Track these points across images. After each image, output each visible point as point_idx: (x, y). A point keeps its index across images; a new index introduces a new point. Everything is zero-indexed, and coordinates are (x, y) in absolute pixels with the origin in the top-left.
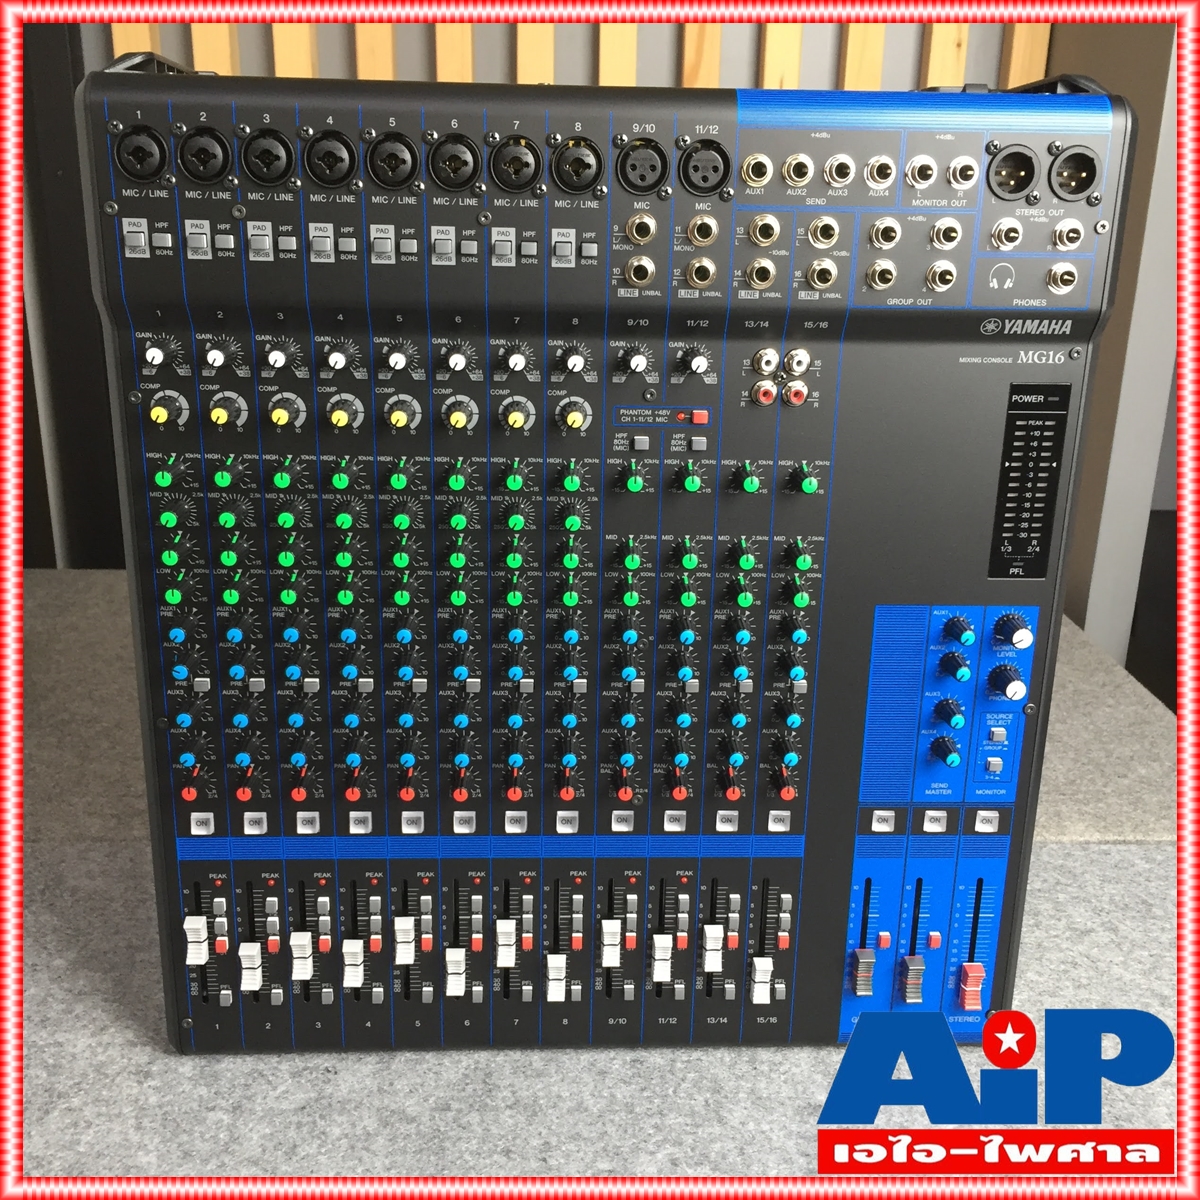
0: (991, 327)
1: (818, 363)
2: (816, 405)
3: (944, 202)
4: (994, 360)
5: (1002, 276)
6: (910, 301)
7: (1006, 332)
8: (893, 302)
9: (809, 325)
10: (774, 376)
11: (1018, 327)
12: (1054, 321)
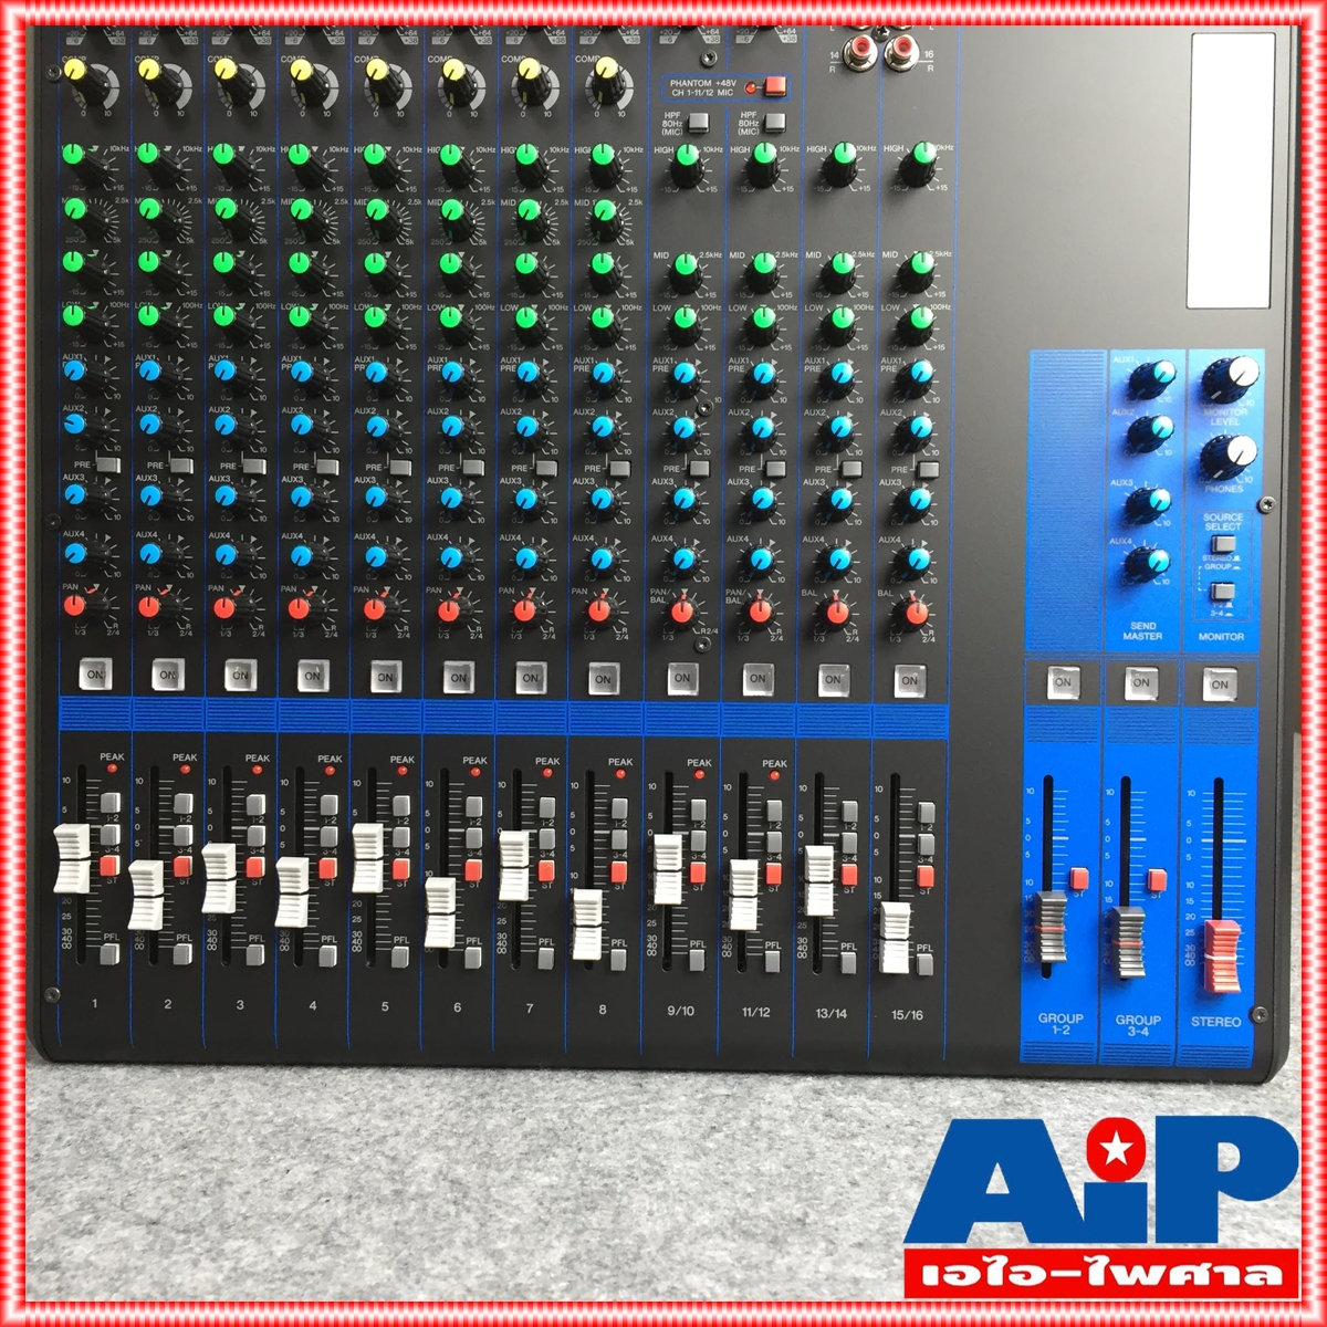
2: (930, 69)
10: (871, 31)
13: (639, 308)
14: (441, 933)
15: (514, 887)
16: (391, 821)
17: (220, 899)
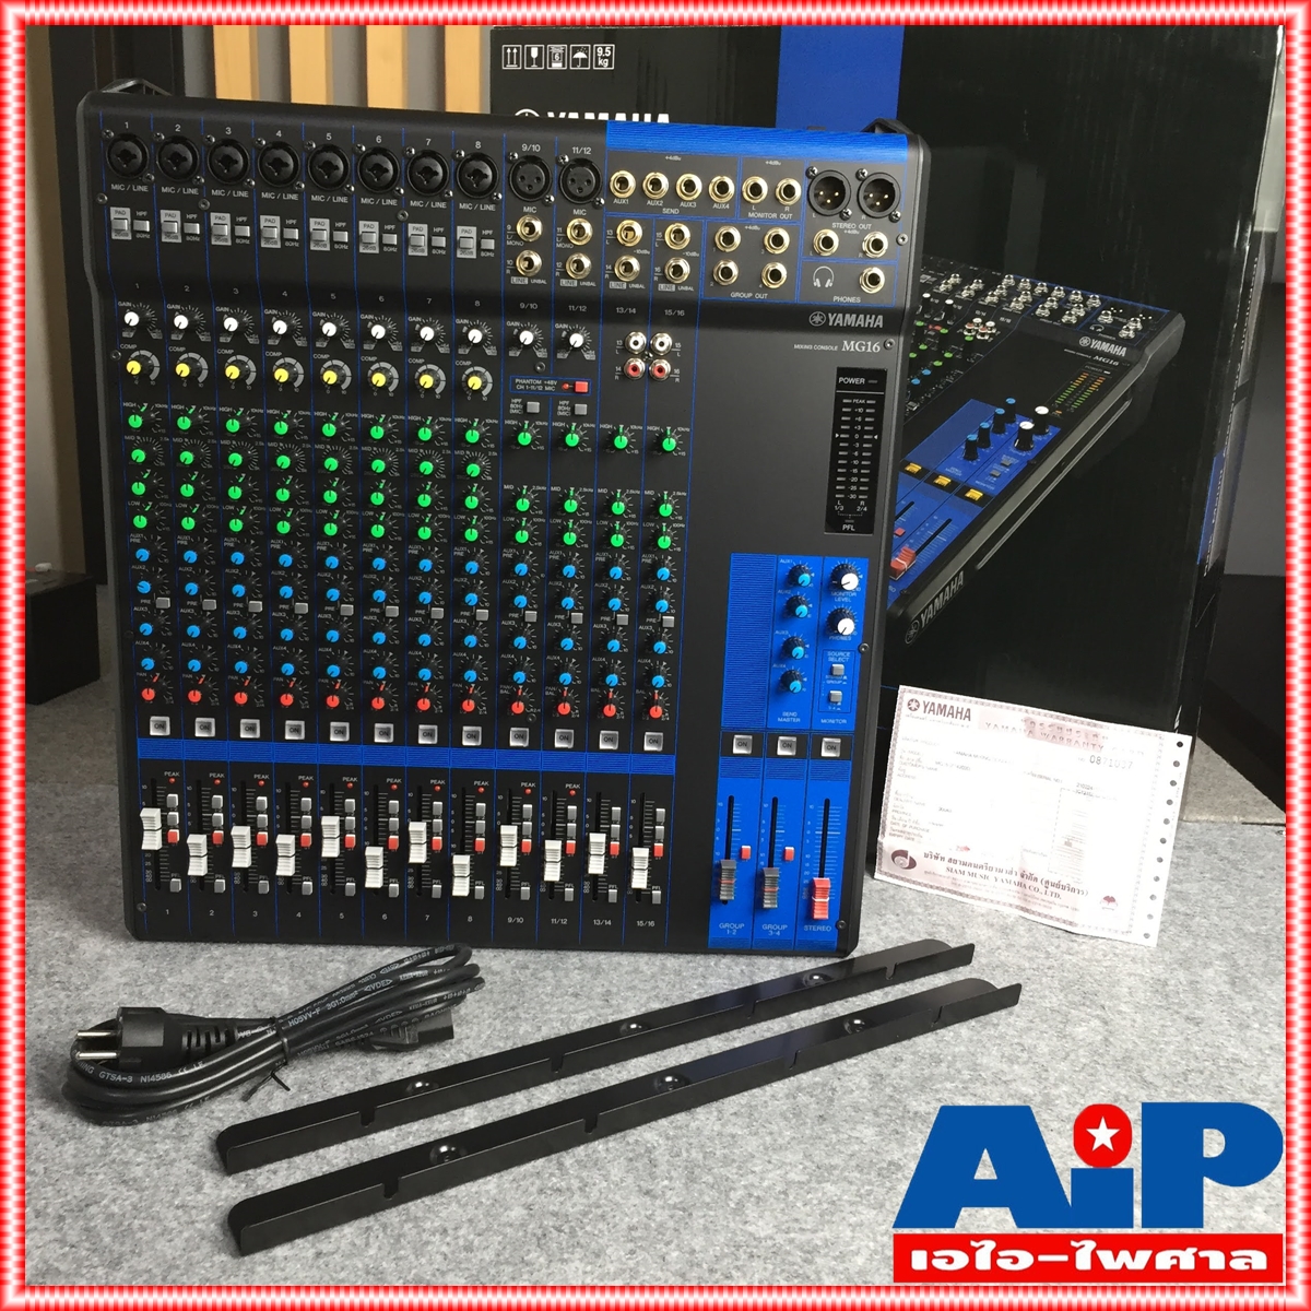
0: (818, 319)
1: (678, 345)
2: (677, 380)
3: (774, 215)
4: (822, 347)
5: (824, 276)
6: (750, 295)
7: (831, 324)
8: (735, 295)
9: (669, 312)
10: (642, 355)
11: (838, 320)
12: (868, 316)
13: (495, 518)
14: (374, 880)
15: (418, 855)
16: (343, 814)
17: (242, 859)
